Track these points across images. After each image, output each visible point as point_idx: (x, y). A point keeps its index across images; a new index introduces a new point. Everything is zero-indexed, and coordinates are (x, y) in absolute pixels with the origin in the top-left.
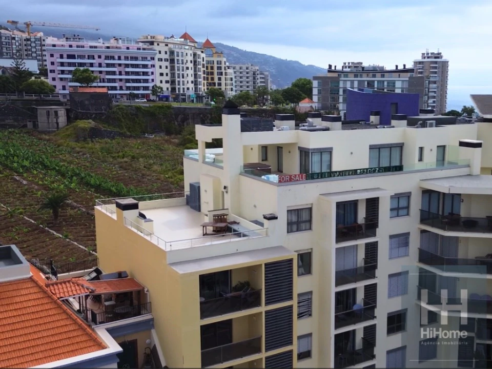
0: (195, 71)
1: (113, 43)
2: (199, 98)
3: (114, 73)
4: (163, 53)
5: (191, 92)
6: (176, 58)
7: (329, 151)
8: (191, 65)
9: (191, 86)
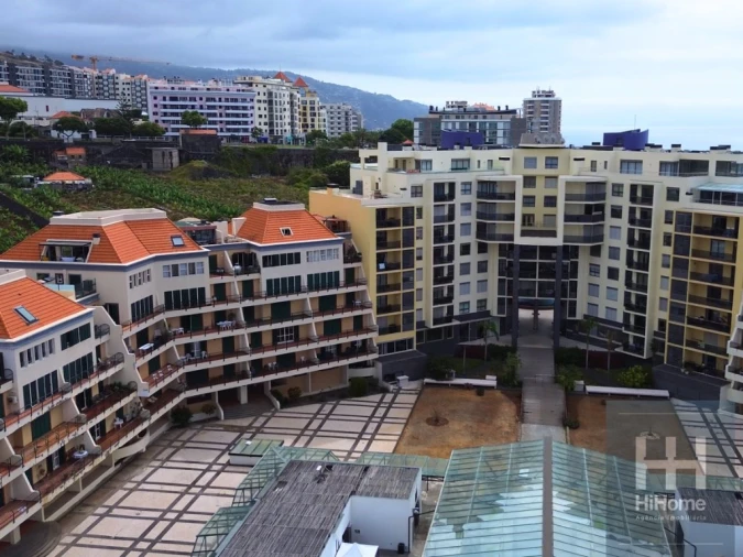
0: (292, 112)
1: (211, 84)
2: (296, 140)
3: (215, 115)
4: (261, 94)
5: (288, 135)
6: (274, 99)
7: (431, 161)
8: (288, 106)
9: (288, 128)
